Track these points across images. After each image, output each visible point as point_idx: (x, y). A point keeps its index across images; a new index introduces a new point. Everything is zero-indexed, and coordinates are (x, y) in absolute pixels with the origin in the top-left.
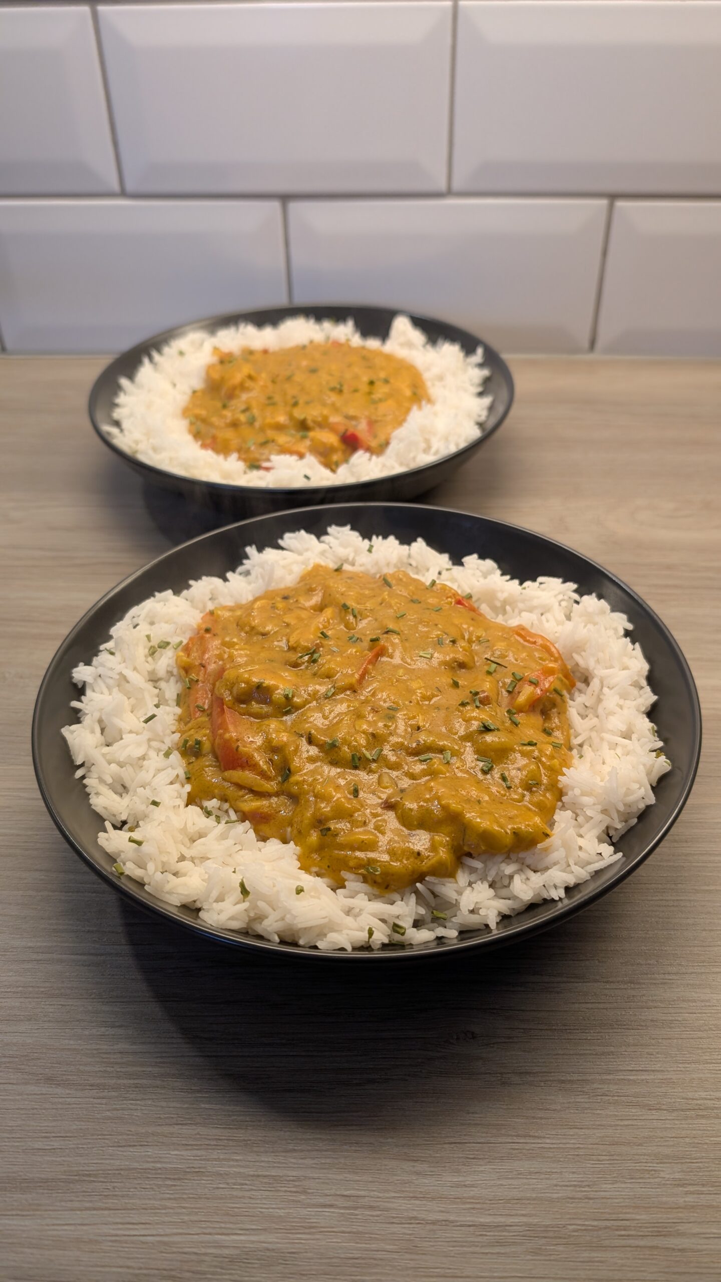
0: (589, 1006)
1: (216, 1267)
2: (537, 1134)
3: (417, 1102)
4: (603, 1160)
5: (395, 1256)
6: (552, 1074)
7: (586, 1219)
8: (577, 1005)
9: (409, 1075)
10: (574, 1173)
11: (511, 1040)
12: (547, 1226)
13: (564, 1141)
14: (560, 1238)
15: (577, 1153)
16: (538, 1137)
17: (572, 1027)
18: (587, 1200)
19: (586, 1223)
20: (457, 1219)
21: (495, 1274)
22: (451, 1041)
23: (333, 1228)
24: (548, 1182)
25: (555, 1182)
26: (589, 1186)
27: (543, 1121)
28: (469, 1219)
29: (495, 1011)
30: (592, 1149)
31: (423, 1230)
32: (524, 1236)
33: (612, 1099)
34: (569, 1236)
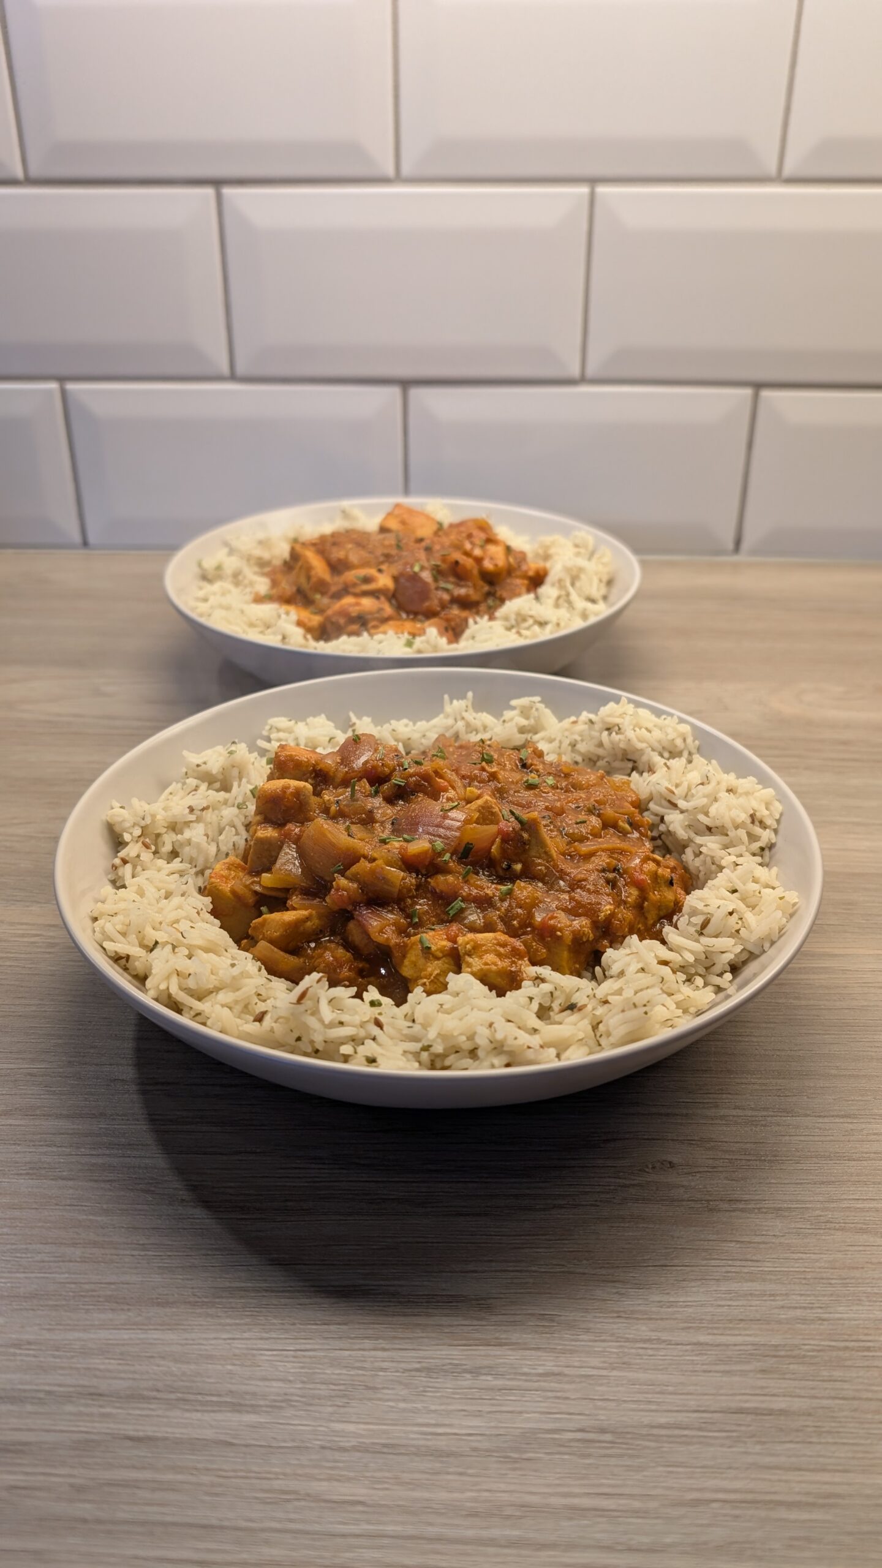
0: (802, 1138)
1: (392, 1380)
2: (754, 1258)
3: (613, 1227)
4: (836, 1283)
5: (604, 1372)
6: (767, 1202)
7: (822, 1340)
8: (787, 1138)
9: (601, 1201)
10: (801, 1295)
11: (715, 1170)
12: (776, 1346)
14: (793, 1357)
15: (803, 1277)
16: (757, 1261)
17: (784, 1158)
18: (820, 1322)
19: (822, 1343)
21: (722, 1392)
22: (647, 1170)
24: (773, 1303)
25: (781, 1303)
26: (821, 1308)
27: (762, 1246)
29: (694, 1142)
30: (821, 1272)
31: (632, 1348)
32: (751, 1354)
33: (837, 1226)
34: (804, 1356)
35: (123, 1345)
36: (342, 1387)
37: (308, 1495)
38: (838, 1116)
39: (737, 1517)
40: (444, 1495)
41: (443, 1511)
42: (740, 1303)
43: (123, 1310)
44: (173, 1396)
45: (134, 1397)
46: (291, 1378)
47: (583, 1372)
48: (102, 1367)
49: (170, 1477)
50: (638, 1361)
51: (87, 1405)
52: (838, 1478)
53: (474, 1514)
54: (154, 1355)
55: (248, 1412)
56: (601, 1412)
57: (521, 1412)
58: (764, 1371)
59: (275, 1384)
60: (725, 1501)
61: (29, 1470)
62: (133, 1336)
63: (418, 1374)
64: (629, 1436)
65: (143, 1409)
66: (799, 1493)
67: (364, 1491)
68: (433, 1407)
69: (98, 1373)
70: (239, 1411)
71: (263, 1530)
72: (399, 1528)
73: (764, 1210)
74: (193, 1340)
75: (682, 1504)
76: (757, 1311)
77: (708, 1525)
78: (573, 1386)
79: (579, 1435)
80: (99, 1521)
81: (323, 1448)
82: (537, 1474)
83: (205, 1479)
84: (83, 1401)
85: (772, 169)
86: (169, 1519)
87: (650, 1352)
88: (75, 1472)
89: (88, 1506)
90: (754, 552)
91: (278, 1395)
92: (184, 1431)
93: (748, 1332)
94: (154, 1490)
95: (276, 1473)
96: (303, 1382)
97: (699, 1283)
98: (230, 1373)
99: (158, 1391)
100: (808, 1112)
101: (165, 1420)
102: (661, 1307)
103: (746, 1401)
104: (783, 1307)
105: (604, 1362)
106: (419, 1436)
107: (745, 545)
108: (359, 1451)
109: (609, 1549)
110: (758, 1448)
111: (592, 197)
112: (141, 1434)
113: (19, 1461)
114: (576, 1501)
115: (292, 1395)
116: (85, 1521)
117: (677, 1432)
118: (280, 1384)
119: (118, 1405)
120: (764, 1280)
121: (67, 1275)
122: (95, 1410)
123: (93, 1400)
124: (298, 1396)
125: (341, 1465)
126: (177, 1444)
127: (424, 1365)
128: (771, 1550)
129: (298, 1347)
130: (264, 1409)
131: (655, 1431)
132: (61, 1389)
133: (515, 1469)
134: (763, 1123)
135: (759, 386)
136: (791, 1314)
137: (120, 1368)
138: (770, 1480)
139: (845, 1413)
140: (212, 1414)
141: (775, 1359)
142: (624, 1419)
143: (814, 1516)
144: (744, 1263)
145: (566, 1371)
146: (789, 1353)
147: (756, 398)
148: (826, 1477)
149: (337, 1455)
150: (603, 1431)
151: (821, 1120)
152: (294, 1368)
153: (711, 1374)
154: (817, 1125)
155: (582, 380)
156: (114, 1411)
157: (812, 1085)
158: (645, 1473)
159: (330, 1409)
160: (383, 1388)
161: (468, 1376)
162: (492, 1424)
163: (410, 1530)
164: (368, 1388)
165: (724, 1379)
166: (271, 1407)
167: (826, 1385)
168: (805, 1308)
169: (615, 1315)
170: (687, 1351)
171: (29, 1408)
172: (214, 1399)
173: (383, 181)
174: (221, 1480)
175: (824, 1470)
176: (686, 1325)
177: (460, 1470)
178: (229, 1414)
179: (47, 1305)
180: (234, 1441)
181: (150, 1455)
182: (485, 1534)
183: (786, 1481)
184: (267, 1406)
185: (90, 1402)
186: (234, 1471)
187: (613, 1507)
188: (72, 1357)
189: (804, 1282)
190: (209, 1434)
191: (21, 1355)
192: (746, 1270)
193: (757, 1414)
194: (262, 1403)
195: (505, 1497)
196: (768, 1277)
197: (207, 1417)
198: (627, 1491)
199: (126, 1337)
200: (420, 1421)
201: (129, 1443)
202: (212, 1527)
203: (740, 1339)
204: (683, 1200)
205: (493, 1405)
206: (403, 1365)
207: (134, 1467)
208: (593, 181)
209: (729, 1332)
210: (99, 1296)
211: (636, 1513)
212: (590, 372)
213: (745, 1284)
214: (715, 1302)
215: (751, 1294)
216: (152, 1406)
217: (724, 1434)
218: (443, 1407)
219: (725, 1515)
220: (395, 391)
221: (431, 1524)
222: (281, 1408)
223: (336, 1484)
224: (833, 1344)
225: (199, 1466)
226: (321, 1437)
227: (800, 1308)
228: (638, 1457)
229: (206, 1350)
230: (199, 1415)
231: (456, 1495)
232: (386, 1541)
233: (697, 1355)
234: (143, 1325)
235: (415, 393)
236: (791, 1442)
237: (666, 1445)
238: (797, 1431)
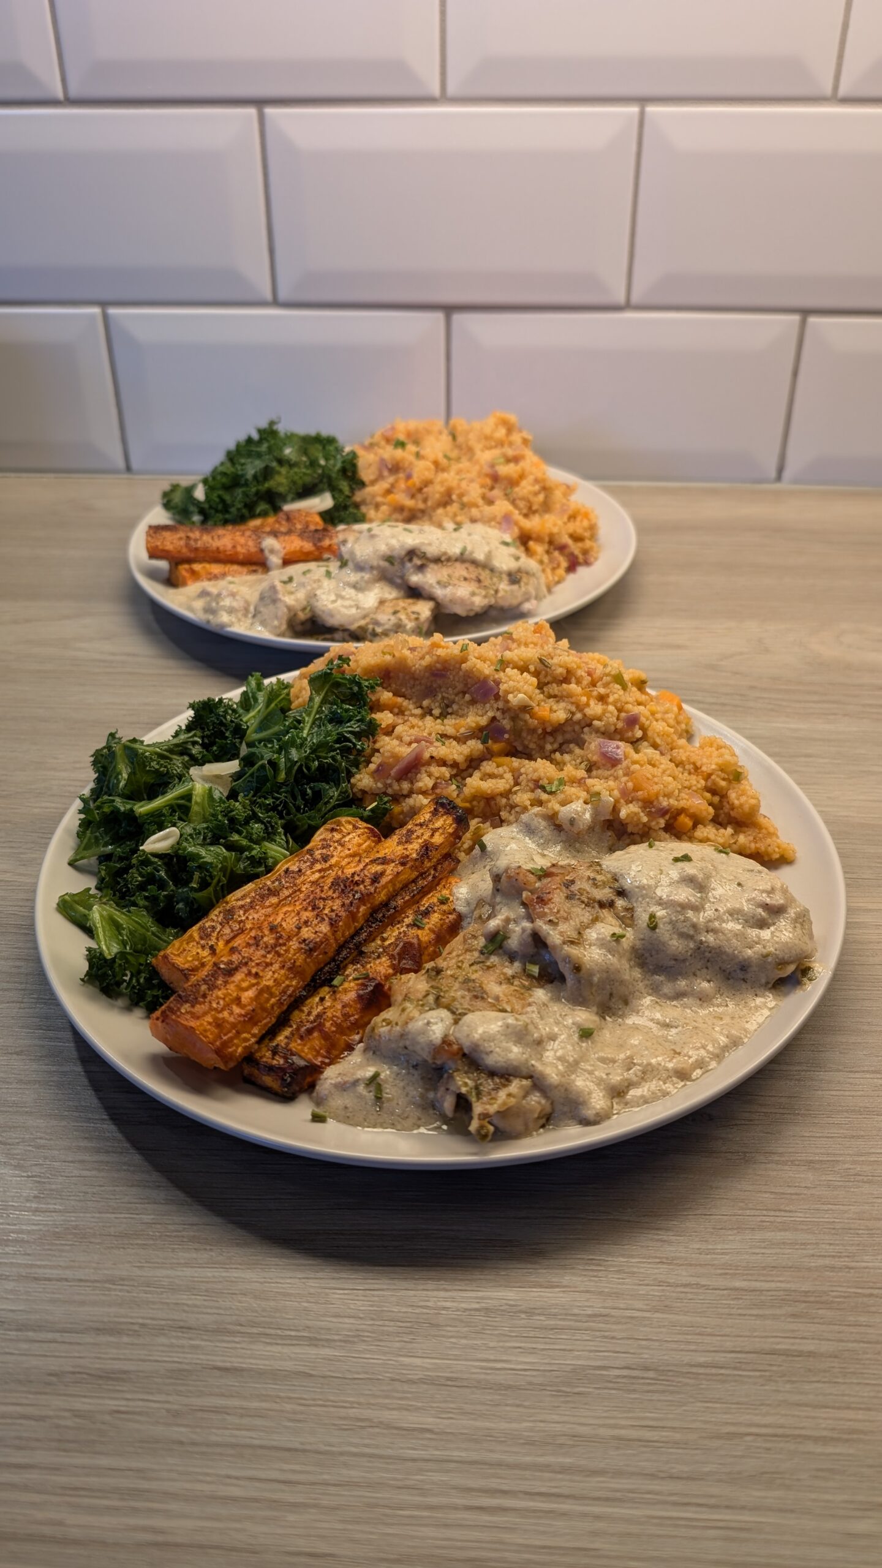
0: (834, 1093)
1: (453, 1319)
2: (788, 1209)
4: (863, 1234)
5: (648, 1315)
7: (849, 1287)
8: (820, 1092)
10: (831, 1244)
11: (752, 1124)
12: (808, 1292)
13: (818, 1215)
14: (822, 1303)
15: (832, 1227)
16: (790, 1211)
17: (816, 1112)
18: (847, 1270)
19: (849, 1290)
20: (708, 1283)
21: (755, 1334)
23: (575, 1287)
24: (804, 1252)
25: (811, 1252)
26: (848, 1257)
27: (794, 1197)
28: (722, 1282)
30: (849, 1223)
31: (673, 1292)
32: (783, 1300)
33: (865, 1179)
34: (832, 1302)
35: (207, 1282)
36: (409, 1325)
37: (381, 1423)
38: (868, 1072)
39: (769, 1449)
40: (504, 1425)
41: (503, 1439)
42: (773, 1251)
43: (206, 1249)
44: (255, 1330)
45: (220, 1331)
46: (361, 1315)
47: (628, 1313)
48: (190, 1302)
49: (255, 1404)
50: (679, 1304)
51: (178, 1338)
52: (861, 1415)
53: (531, 1443)
54: (237, 1292)
55: (323, 1346)
56: (646, 1351)
57: (570, 1350)
58: (793, 1315)
59: (347, 1320)
60: (757, 1435)
61: (129, 1396)
62: (216, 1274)
63: (477, 1313)
64: (670, 1373)
65: (229, 1342)
66: (825, 1429)
67: (430, 1420)
68: (492, 1344)
69: (186, 1308)
70: (316, 1346)
71: (342, 1454)
72: (463, 1454)
73: (797, 1163)
74: (271, 1279)
75: (719, 1437)
76: (789, 1259)
77: (742, 1457)
78: (620, 1327)
79: (625, 1372)
80: (194, 1444)
81: (393, 1380)
82: (587, 1407)
83: (288, 1407)
84: (174, 1334)
85: (828, 90)
86: (257, 1442)
87: (690, 1296)
88: (170, 1398)
89: (183, 1429)
90: (796, 481)
91: (350, 1330)
92: (267, 1362)
93: (780, 1279)
94: (242, 1416)
95: (353, 1402)
96: (373, 1319)
97: (735, 1231)
98: (306, 1309)
99: (241, 1325)
100: (840, 1068)
101: (249, 1352)
102: (700, 1254)
103: (778, 1343)
104: (813, 1256)
105: (647, 1305)
106: (478, 1371)
107: (787, 474)
108: (425, 1383)
109: (653, 1476)
110: (788, 1387)
111: (642, 114)
112: (228, 1365)
113: (118, 1388)
114: (623, 1432)
115: (363, 1331)
116: (181, 1443)
117: (714, 1371)
118: (352, 1321)
119: (205, 1337)
120: (796, 1230)
121: (152, 1217)
122: (184, 1342)
123: (183, 1332)
124: (368, 1332)
125: (409, 1395)
126: (260, 1374)
127: (483, 1305)
128: (798, 1480)
129: (367, 1287)
130: (338, 1344)
131: (694, 1370)
132: (154, 1322)
133: (568, 1402)
134: (797, 1077)
135: (806, 313)
136: (821, 1262)
137: (206, 1303)
138: (798, 1416)
139: (868, 1356)
140: (291, 1347)
141: (804, 1305)
142: (666, 1357)
143: (838, 1450)
144: (777, 1213)
145: (613, 1312)
146: (818, 1299)
147: (803, 324)
148: (850, 1414)
149: (406, 1387)
150: (646, 1369)
151: (852, 1075)
152: (363, 1306)
153: (747, 1317)
154: (849, 1080)
155: (628, 306)
156: (203, 1343)
157: (844, 1040)
158: (684, 1408)
159: (398, 1345)
160: (446, 1326)
161: (523, 1316)
162: (546, 1361)
163: (474, 1456)
164: (432, 1325)
165: (758, 1322)
166: (345, 1341)
167: (852, 1329)
168: (833, 1256)
169: (658, 1260)
170: (723, 1295)
171: (125, 1339)
172: (293, 1333)
173: (430, 100)
174: (302, 1408)
175: (848, 1408)
176: (723, 1271)
177: (518, 1402)
178: (307, 1348)
179: (137, 1244)
180: (311, 1372)
181: (237, 1384)
182: (540, 1460)
183: (814, 1418)
184: (340, 1341)
185: (180, 1334)
186: (314, 1400)
187: (655, 1439)
188: (162, 1293)
189: (833, 1232)
190: (289, 1365)
191: (115, 1290)
192: (779, 1220)
193: (788, 1355)
194: (336, 1337)
195: (558, 1427)
196: (800, 1227)
197: (286, 1350)
198: (669, 1424)
199: (209, 1275)
200: (480, 1356)
201: (217, 1373)
202: (296, 1450)
203: (773, 1285)
204: (721, 1152)
205: (546, 1343)
206: (463, 1305)
207: (223, 1395)
208: (643, 101)
209: (763, 1278)
210: (183, 1237)
211: (676, 1444)
212: (635, 298)
213: (778, 1234)
214: (750, 1251)
215: (784, 1243)
216: (237, 1339)
217: (758, 1374)
218: (501, 1344)
219: (758, 1448)
220: (440, 316)
221: (491, 1451)
222: (354, 1342)
223: (405, 1413)
224: (860, 1291)
225: (282, 1394)
226: (391, 1370)
227: (829, 1256)
228: (678, 1393)
229: (283, 1288)
230: (279, 1348)
231: (514, 1426)
232: (452, 1465)
233: (733, 1299)
234: (225, 1264)
235: (457, 318)
236: (818, 1382)
237: (704, 1382)
238: (825, 1371)
